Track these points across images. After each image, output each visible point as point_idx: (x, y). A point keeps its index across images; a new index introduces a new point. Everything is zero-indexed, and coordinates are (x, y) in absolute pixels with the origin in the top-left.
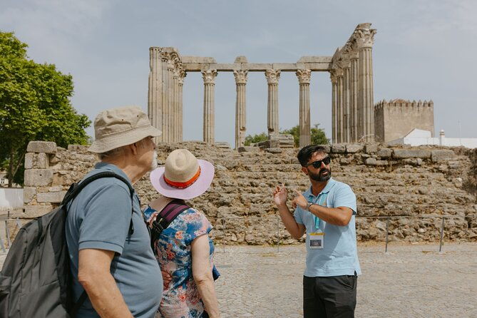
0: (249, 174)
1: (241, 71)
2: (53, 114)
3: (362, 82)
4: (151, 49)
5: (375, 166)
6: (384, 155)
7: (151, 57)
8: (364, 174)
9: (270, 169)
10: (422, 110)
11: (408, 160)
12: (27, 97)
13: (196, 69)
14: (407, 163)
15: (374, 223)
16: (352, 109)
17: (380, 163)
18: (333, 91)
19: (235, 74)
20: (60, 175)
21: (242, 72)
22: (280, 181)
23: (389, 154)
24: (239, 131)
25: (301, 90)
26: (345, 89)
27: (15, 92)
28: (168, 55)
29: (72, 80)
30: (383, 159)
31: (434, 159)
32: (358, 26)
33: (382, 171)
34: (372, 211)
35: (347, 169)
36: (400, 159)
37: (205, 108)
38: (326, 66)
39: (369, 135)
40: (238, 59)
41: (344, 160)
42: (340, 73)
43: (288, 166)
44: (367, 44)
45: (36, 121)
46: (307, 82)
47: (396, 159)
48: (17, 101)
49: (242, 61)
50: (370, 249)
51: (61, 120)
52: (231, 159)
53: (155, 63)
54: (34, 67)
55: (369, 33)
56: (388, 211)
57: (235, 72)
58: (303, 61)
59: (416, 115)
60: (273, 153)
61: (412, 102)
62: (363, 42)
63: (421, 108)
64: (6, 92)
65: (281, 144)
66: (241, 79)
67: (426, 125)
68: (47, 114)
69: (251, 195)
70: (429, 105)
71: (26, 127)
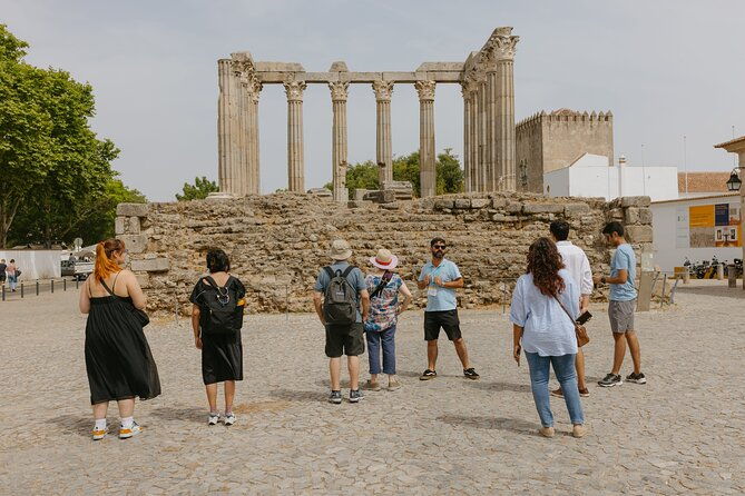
0: (363, 234)
1: (339, 82)
2: (68, 143)
3: (501, 106)
4: (221, 62)
5: (503, 222)
6: (513, 210)
7: (221, 73)
8: (490, 232)
9: (386, 229)
10: (594, 126)
11: (539, 216)
12: (38, 121)
13: (275, 80)
14: (537, 219)
15: (498, 285)
16: (489, 140)
17: (508, 218)
18: (466, 110)
19: (331, 88)
20: (153, 240)
21: (341, 85)
22: (398, 242)
23: (519, 209)
24: (338, 167)
25: (422, 110)
26: (480, 111)
27: (20, 115)
28: (240, 64)
29: (91, 93)
30: (512, 214)
31: (568, 214)
32: (495, 31)
33: (510, 227)
34: (495, 273)
35: (471, 226)
36: (531, 214)
37: (289, 135)
38: (456, 76)
39: (509, 175)
40: (335, 66)
41: (468, 217)
42: (473, 87)
43: (406, 225)
44: (506, 56)
45: (47, 156)
46: (430, 98)
47: (527, 214)
48: (22, 127)
49: (340, 68)
50: (490, 311)
51: (80, 152)
52: (341, 217)
53: (226, 81)
54: (41, 78)
55: (509, 41)
56: (512, 272)
57: (331, 84)
58: (425, 69)
59: (589, 132)
60: (389, 209)
61: (582, 113)
62: (502, 52)
63: (595, 123)
64: (8, 116)
65: (397, 193)
66: (339, 93)
67: (603, 147)
68: (62, 144)
69: (366, 258)
70: (607, 119)
71: (34, 164)
